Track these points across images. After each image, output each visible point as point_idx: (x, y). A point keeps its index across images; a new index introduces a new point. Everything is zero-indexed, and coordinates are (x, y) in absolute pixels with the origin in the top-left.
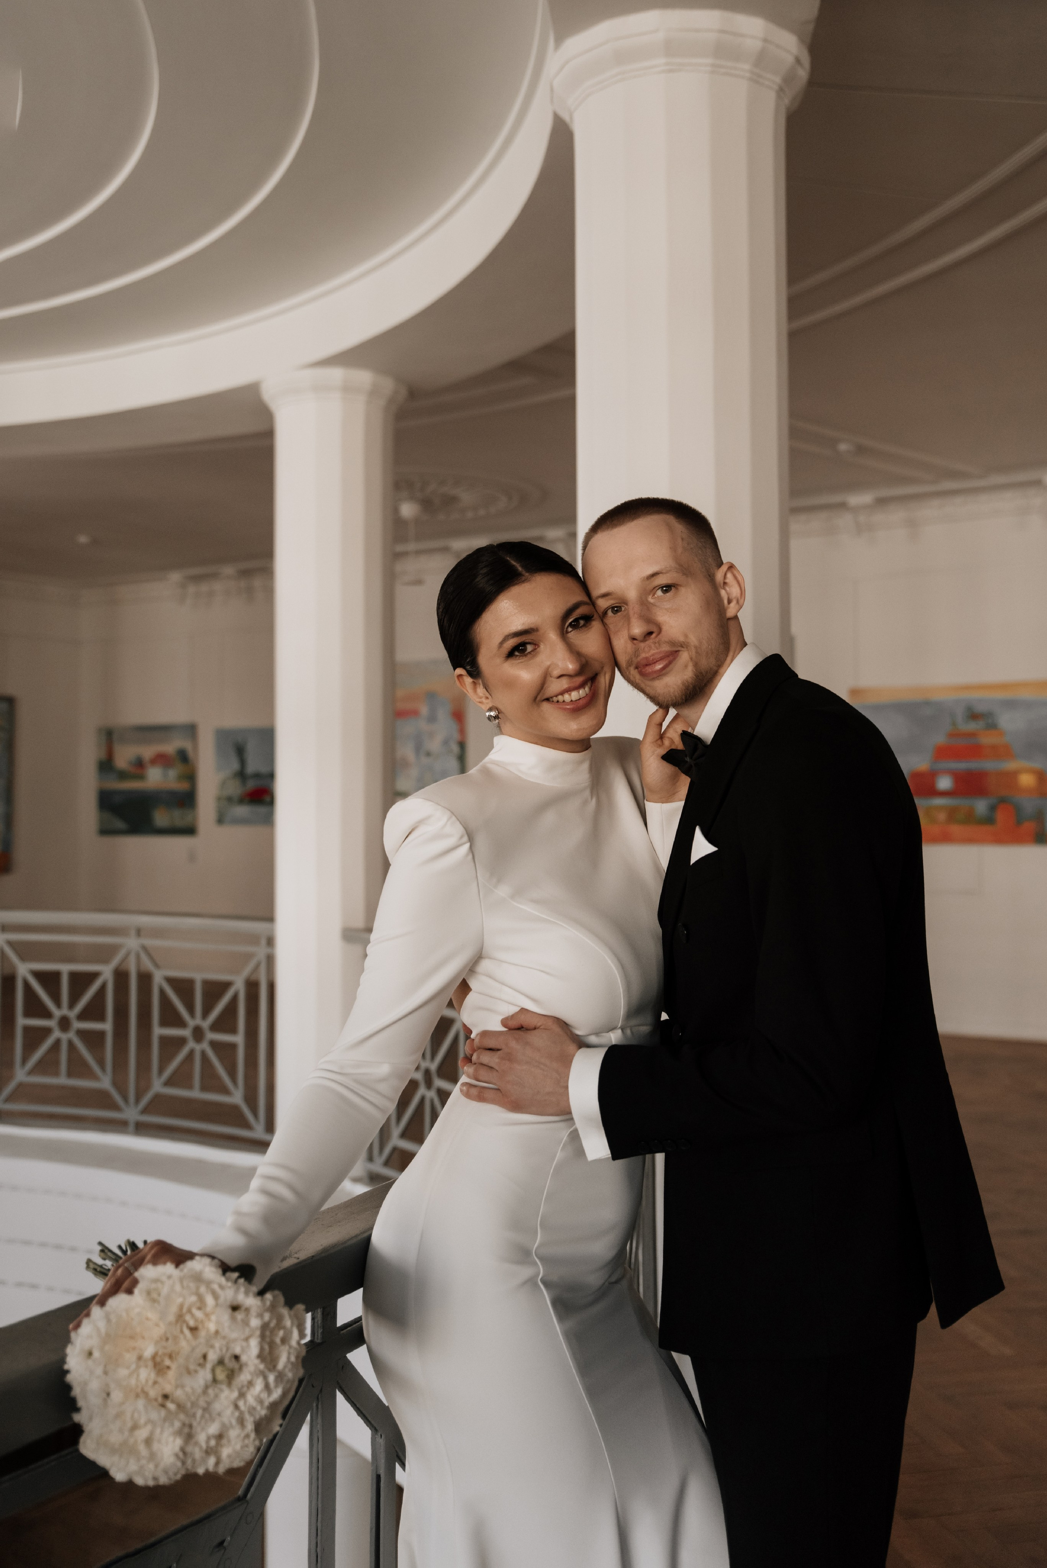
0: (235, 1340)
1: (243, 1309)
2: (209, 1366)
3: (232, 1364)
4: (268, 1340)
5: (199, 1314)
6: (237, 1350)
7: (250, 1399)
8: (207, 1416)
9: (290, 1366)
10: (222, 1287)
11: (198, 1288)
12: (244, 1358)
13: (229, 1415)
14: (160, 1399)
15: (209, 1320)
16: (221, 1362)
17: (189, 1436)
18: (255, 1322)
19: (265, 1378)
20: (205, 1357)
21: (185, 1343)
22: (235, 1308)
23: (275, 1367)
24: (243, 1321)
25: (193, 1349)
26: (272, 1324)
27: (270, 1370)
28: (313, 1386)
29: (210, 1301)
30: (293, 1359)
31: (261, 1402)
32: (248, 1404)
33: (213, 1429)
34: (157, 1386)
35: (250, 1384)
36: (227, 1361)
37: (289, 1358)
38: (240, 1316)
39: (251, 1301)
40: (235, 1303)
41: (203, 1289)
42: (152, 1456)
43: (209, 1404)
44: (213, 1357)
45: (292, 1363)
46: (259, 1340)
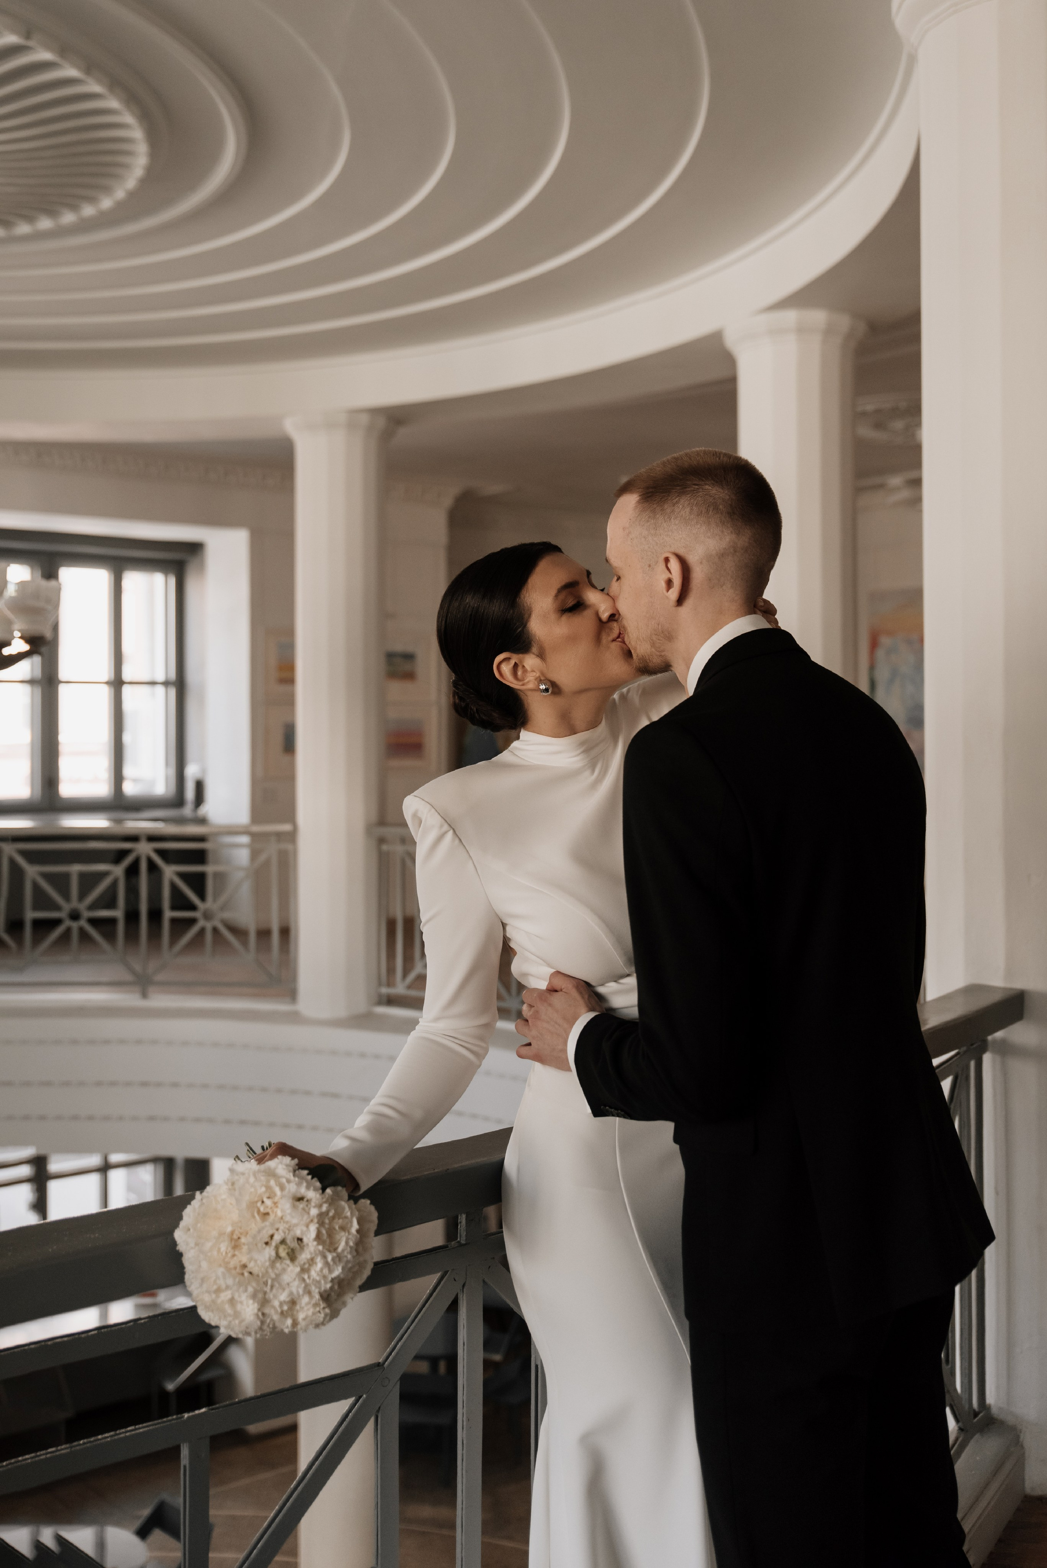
0: (296, 1225)
1: (305, 1200)
2: (274, 1244)
3: (295, 1244)
4: (327, 1226)
5: (268, 1202)
6: (298, 1233)
7: (313, 1273)
8: (277, 1285)
9: (349, 1249)
10: (289, 1181)
11: (268, 1181)
12: (305, 1240)
13: (296, 1287)
14: (238, 1270)
15: (277, 1207)
16: (283, 1242)
17: (264, 1302)
18: (314, 1212)
19: (325, 1257)
20: (272, 1236)
21: (255, 1225)
22: (300, 1199)
23: (335, 1249)
24: (303, 1209)
25: (259, 1231)
26: (331, 1214)
27: (330, 1251)
28: (455, 1280)
29: (277, 1190)
30: (351, 1244)
31: (325, 1277)
32: (312, 1278)
33: (284, 1297)
34: (235, 1258)
35: (312, 1261)
36: (288, 1241)
37: (347, 1243)
38: (301, 1205)
39: (313, 1195)
40: (299, 1195)
41: (272, 1183)
42: (237, 1314)
43: (278, 1276)
44: (278, 1238)
45: (351, 1247)
46: (317, 1225)
